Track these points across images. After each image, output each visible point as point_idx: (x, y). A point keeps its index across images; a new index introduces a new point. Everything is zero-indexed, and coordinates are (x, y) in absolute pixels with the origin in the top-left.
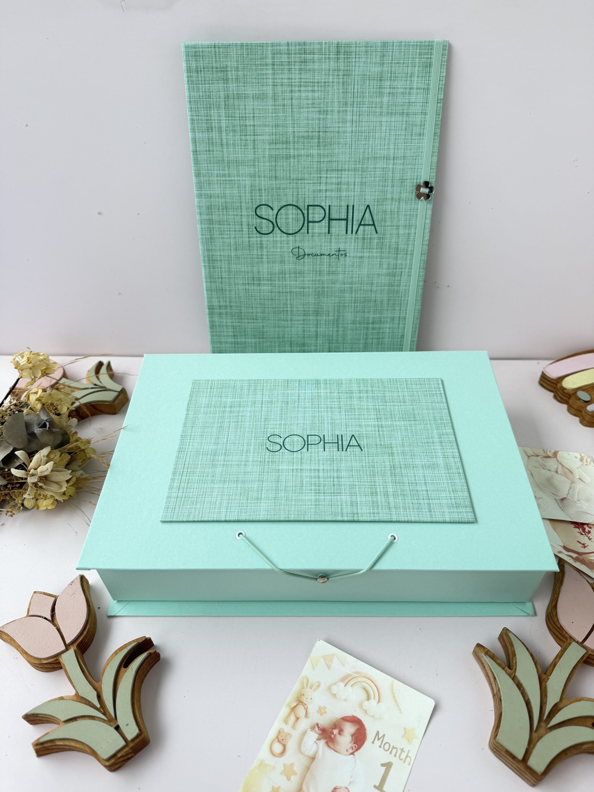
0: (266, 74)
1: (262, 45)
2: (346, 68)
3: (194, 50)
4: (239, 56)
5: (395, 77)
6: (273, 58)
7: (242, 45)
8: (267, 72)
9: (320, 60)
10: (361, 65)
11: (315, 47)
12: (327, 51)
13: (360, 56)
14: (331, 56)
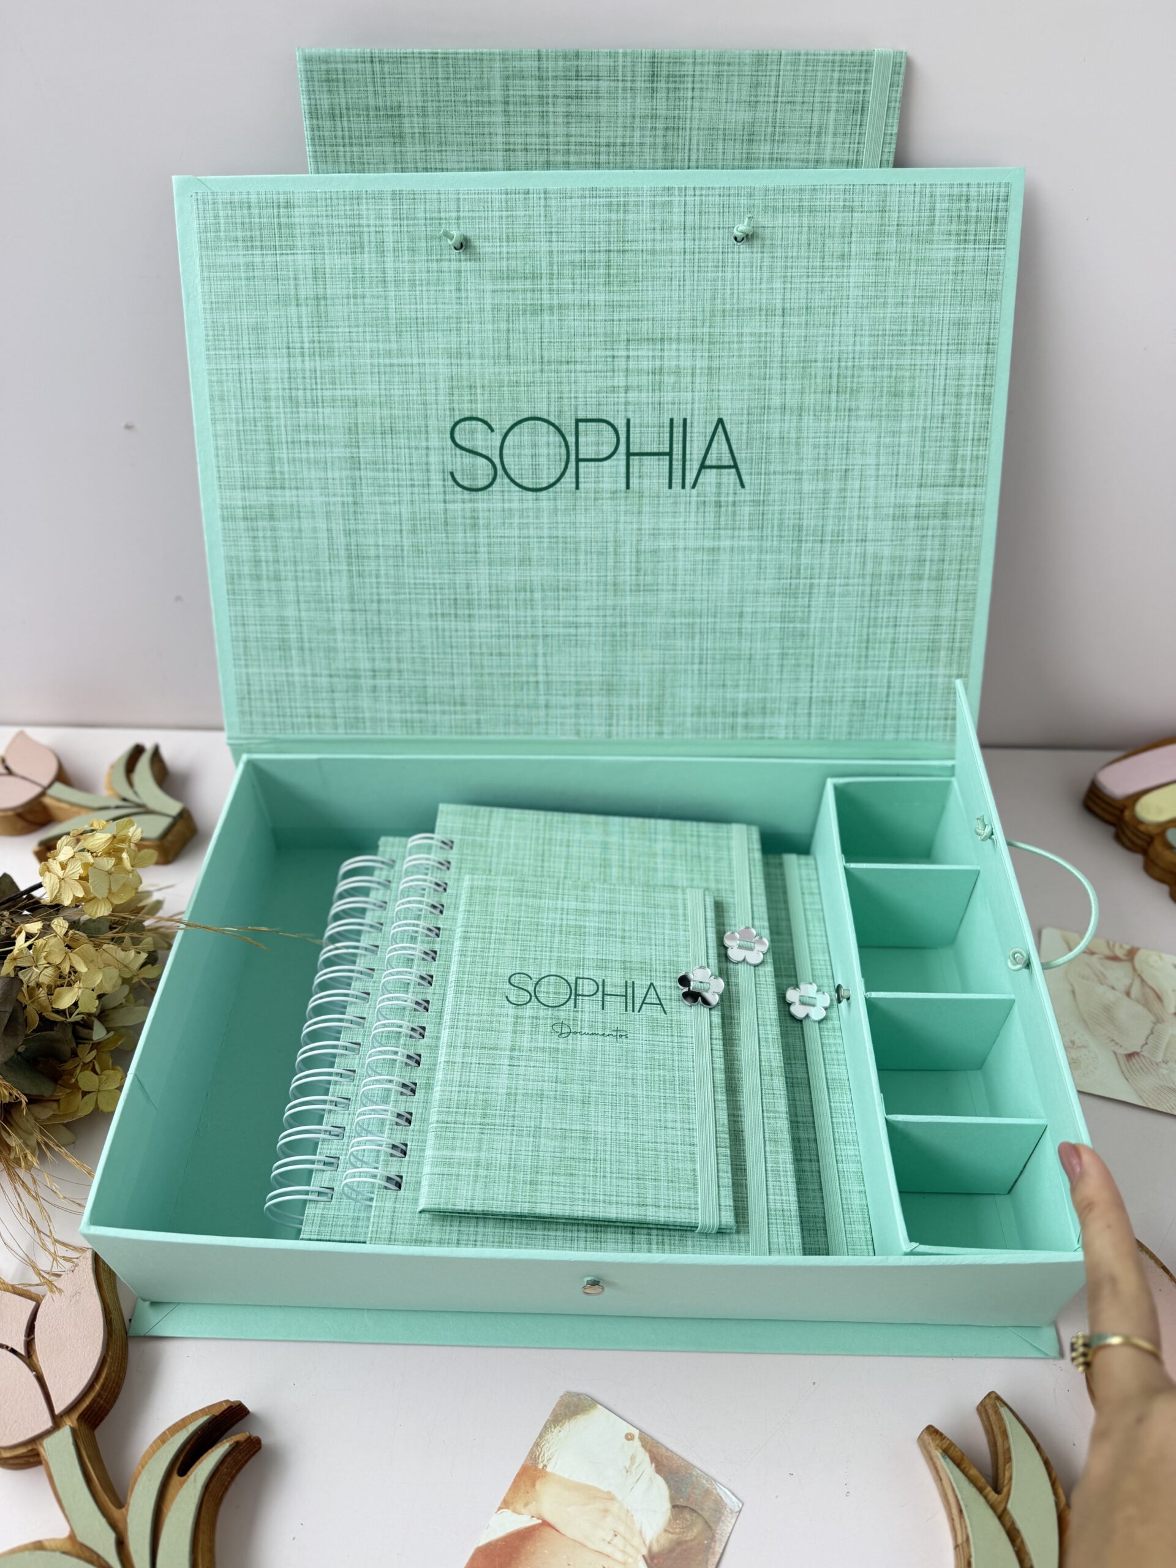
0: (489, 123)
1: (479, 58)
2: (671, 113)
3: (324, 67)
4: (429, 81)
5: (784, 135)
6: (506, 88)
7: (434, 57)
8: (493, 119)
9: (612, 94)
10: (706, 105)
11: (600, 64)
12: (629, 74)
13: (704, 86)
14: (638, 85)
